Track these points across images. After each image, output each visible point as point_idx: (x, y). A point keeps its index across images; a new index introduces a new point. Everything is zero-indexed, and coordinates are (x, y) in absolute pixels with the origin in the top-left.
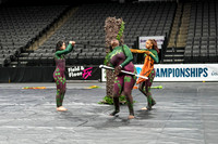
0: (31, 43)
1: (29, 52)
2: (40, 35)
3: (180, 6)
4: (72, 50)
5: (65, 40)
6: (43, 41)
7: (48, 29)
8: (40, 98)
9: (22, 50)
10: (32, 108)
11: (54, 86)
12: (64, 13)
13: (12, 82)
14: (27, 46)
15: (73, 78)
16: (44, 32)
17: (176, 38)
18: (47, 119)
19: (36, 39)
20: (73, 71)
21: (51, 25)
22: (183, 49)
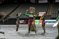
0: (10, 14)
1: (9, 16)
2: (12, 12)
3: (50, 4)
4: (21, 16)
5: (19, 13)
6: (13, 13)
7: (14, 10)
8: (12, 29)
9: (7, 16)
10: (10, 32)
11: (16, 26)
12: (19, 6)
13: (4, 24)
14: (9, 15)
15: (21, 24)
16: (13, 11)
17: (49, 13)
18: (14, 35)
19: (11, 13)
20: (21, 22)
21: (15, 9)
22: (51, 16)
